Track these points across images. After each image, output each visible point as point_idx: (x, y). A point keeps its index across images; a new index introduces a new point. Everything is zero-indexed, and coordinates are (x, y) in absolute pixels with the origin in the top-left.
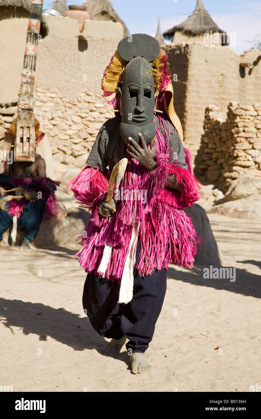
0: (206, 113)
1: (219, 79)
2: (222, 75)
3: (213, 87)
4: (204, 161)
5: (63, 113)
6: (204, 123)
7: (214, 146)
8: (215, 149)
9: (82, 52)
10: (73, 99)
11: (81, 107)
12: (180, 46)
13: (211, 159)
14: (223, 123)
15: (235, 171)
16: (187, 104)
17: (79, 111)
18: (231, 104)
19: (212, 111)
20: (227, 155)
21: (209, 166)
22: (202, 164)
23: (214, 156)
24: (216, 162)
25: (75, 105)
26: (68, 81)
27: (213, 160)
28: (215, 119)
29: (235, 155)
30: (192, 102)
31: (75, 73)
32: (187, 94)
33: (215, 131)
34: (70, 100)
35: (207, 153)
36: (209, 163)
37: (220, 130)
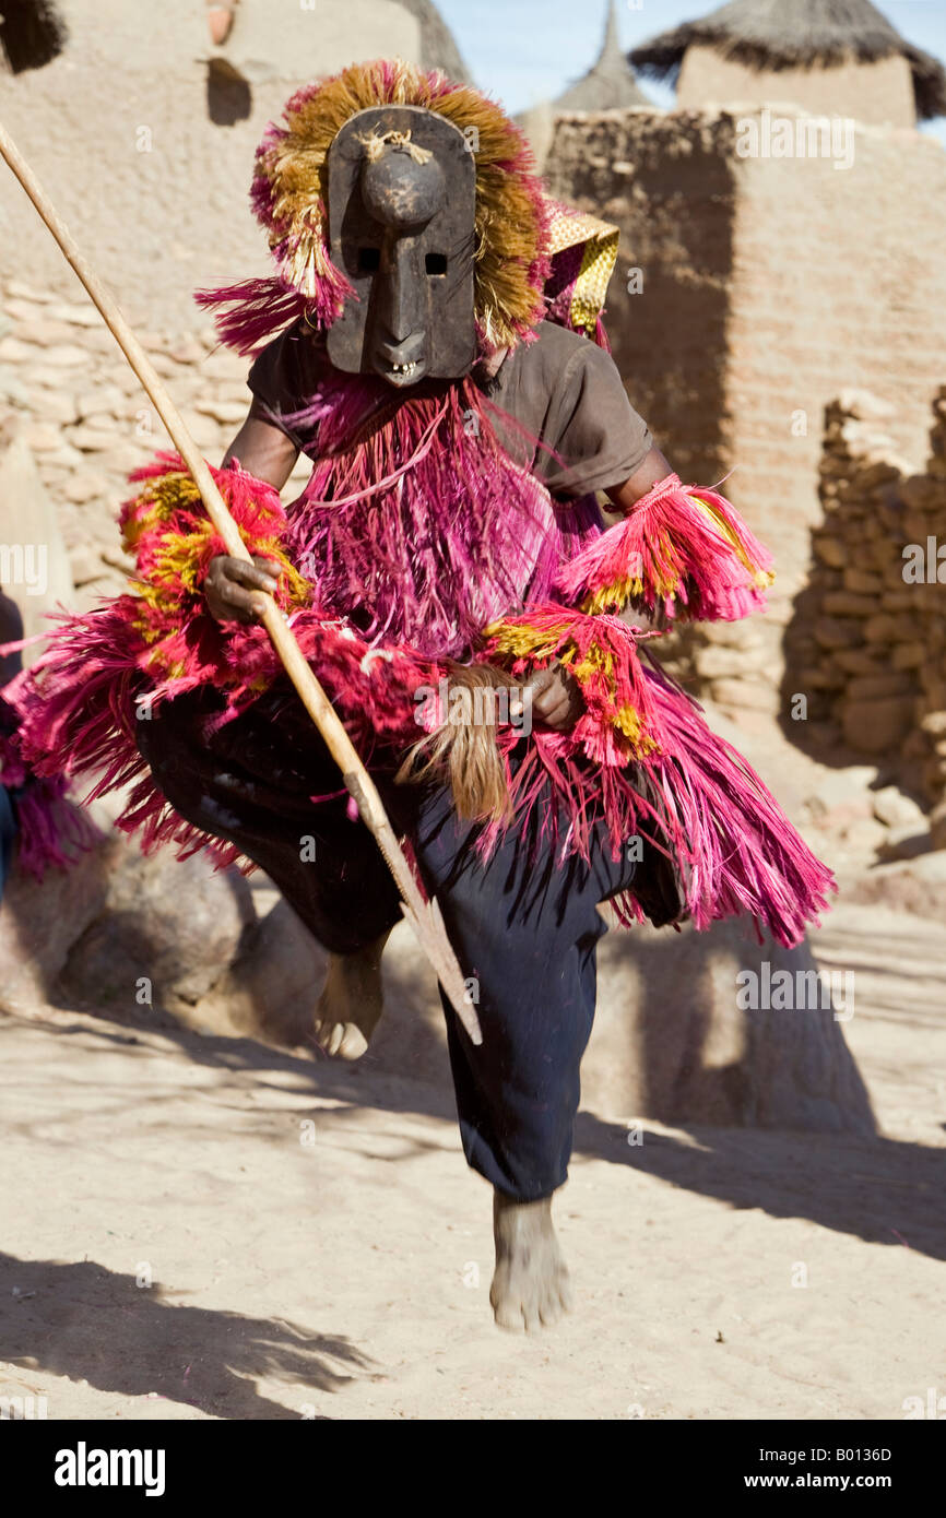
0: (827, 426)
1: (888, 276)
3: (859, 310)
4: (826, 652)
5: (129, 395)
6: (821, 472)
7: (870, 584)
8: (878, 595)
9: (226, 129)
10: (180, 337)
11: (220, 373)
12: (692, 121)
13: (860, 643)
14: (913, 477)
16: (734, 384)
17: (208, 391)
19: (856, 418)
21: (850, 676)
22: (815, 665)
23: (874, 631)
24: (883, 658)
25: (188, 363)
26: (157, 256)
27: (870, 649)
28: (876, 458)
30: (758, 376)
31: (187, 221)
32: (733, 338)
33: (877, 512)
34: (166, 342)
35: (840, 616)
36: (851, 660)
37: (901, 507)
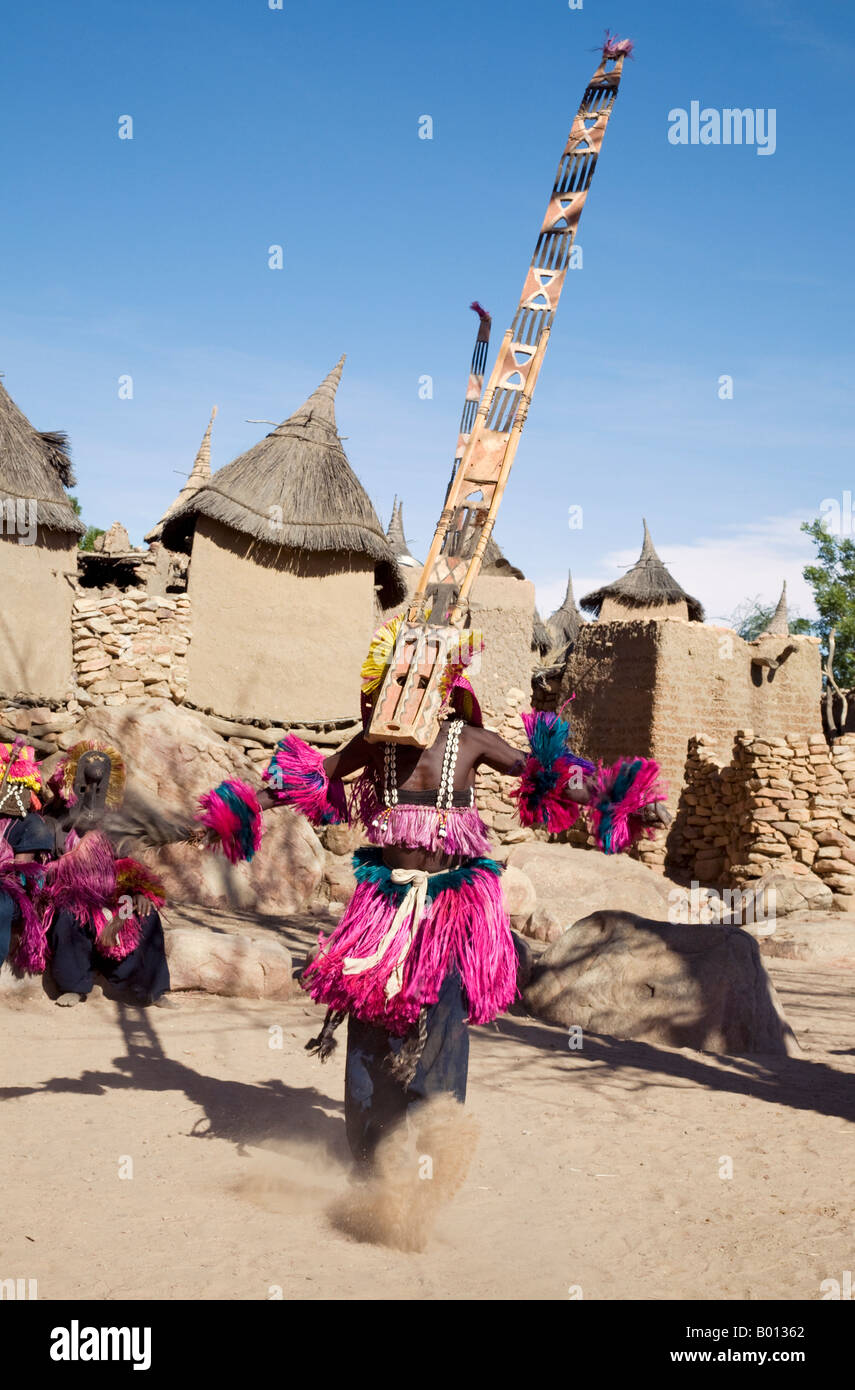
0: (689, 749)
1: (714, 687)
2: (719, 679)
3: (703, 700)
4: (688, 840)
6: (686, 767)
7: (707, 812)
8: (709, 817)
12: (638, 625)
13: (701, 837)
14: (725, 769)
15: (754, 863)
16: (654, 731)
18: (741, 734)
19: (702, 745)
20: (736, 830)
21: (697, 850)
22: (683, 846)
23: (707, 831)
24: (710, 842)
27: (705, 839)
28: (710, 761)
29: (753, 831)
30: (664, 728)
32: (655, 713)
33: (710, 783)
35: (693, 826)
36: (697, 844)
37: (720, 781)
